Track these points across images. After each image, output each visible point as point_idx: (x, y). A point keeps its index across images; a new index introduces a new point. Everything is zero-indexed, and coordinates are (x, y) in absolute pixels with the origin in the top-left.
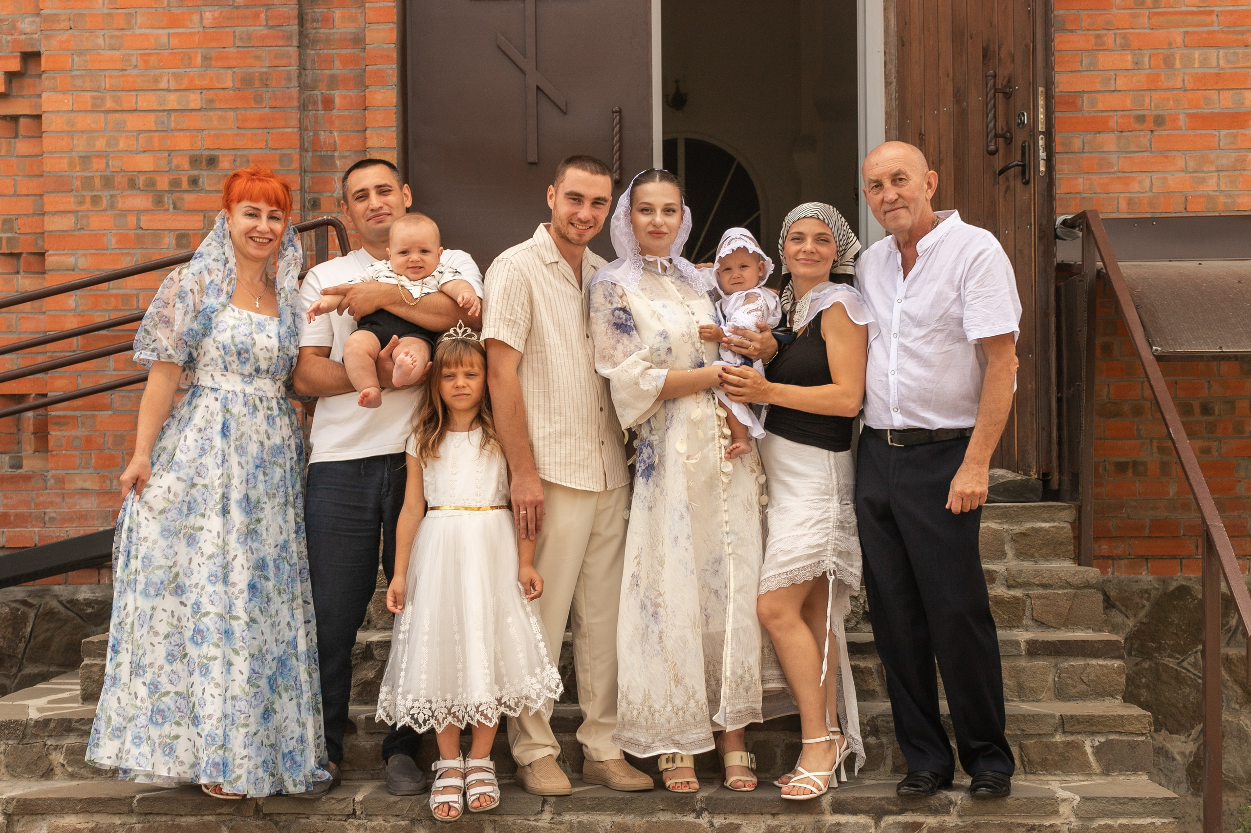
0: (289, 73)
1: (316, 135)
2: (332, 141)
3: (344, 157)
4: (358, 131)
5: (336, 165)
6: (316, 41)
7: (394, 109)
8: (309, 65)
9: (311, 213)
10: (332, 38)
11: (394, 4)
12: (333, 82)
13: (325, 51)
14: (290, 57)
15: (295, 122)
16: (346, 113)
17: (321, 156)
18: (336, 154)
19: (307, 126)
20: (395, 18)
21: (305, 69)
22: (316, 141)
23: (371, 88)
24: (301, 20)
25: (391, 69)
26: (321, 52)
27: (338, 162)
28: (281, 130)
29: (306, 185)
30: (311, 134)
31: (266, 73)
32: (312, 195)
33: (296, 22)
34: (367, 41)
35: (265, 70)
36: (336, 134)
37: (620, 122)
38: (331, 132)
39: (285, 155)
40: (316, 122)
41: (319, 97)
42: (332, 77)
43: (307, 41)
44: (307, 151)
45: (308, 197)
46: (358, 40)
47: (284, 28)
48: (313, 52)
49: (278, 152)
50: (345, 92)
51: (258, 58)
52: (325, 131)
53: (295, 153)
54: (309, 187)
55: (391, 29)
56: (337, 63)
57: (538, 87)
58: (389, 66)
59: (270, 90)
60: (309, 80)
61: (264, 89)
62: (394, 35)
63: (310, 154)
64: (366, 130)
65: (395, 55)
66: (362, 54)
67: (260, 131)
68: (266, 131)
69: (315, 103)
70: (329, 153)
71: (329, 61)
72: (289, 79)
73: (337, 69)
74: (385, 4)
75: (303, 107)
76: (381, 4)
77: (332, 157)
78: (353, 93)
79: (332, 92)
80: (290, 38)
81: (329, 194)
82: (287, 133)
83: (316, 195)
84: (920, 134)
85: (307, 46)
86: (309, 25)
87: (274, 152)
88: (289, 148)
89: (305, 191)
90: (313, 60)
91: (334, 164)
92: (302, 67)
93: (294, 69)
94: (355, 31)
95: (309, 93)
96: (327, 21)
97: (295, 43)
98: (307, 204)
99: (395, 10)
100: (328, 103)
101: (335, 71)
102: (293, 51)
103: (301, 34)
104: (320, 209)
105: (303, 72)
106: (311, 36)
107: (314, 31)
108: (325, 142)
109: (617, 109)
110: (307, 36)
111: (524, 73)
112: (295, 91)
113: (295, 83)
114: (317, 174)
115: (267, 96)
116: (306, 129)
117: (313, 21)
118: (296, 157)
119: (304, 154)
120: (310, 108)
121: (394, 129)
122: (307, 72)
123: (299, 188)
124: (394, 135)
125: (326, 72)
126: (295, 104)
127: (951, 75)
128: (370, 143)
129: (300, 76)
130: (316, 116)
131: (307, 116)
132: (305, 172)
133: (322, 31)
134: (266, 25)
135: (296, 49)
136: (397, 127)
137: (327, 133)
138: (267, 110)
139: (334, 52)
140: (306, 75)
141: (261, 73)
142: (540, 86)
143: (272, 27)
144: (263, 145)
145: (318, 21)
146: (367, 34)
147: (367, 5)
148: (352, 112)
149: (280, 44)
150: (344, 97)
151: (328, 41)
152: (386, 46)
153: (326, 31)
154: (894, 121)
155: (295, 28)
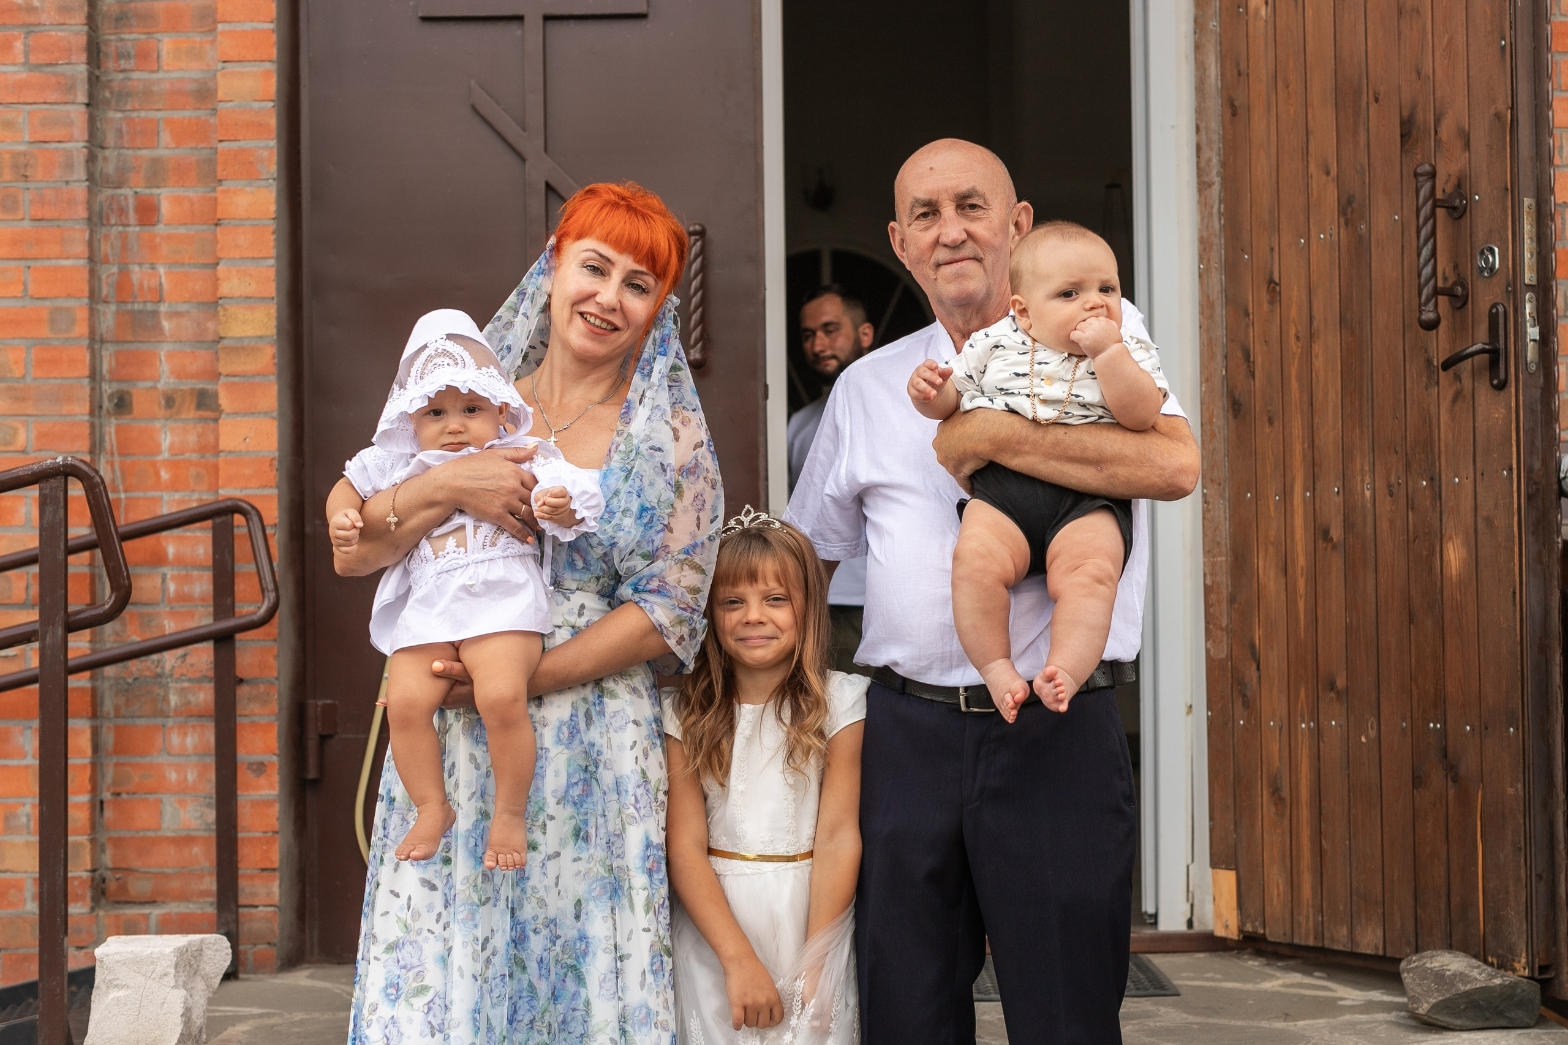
0: (69, 154)
1: (124, 274)
2: (154, 283)
3: (178, 314)
4: (205, 266)
5: (161, 329)
6: (124, 95)
7: (272, 225)
8: (110, 139)
9: (113, 421)
10: (155, 88)
11: (272, 26)
12: (157, 173)
13: (143, 114)
14: (71, 124)
15: (81, 249)
16: (182, 230)
17: (132, 312)
18: (163, 308)
19: (106, 256)
20: (274, 53)
21: (103, 148)
22: (123, 284)
23: (227, 185)
24: (94, 52)
25: (266, 148)
26: (135, 115)
27: (166, 324)
28: (53, 262)
29: (105, 367)
30: (115, 269)
31: (25, 154)
32: (115, 386)
33: (84, 57)
34: (221, 94)
35: (22, 148)
36: (162, 270)
37: (702, 252)
38: (153, 267)
39: (57, 310)
40: (124, 247)
41: (131, 201)
42: (156, 162)
43: (107, 94)
44: (106, 302)
45: (107, 389)
46: (205, 94)
47: (59, 69)
48: (119, 115)
49: (48, 303)
50: (180, 192)
51: (9, 125)
52: (140, 264)
53: (79, 306)
54: (110, 371)
55: (267, 73)
56: (165, 137)
57: (548, 186)
58: (262, 144)
59: (29, 185)
60: (110, 169)
61: (21, 185)
62: (272, 85)
63: (113, 307)
64: (218, 264)
65: (273, 122)
66: (213, 120)
67: (13, 264)
68: (23, 263)
69: (122, 212)
70: (150, 307)
71: (149, 133)
72: (69, 166)
73: (166, 148)
74: (255, 25)
75: (96, 219)
76: (248, 26)
77: (155, 313)
78: (194, 193)
79: (155, 191)
80: (71, 88)
81: (149, 384)
82: (64, 267)
83: (124, 386)
84: (1271, 281)
85: (107, 103)
86: (111, 64)
87: (39, 303)
88: (69, 296)
89: (102, 378)
90: (120, 131)
91: (158, 327)
92: (95, 143)
93: (78, 147)
94: (198, 75)
95: (110, 192)
96: (146, 57)
97: (82, 98)
98: (106, 404)
99: (274, 38)
100: (148, 212)
101: (161, 152)
102: (78, 113)
103: (94, 81)
104: (130, 412)
105: (100, 154)
106: (115, 85)
107: (121, 76)
108: (141, 286)
109: (698, 228)
110: (108, 85)
111: (523, 160)
112: (80, 189)
113: (80, 173)
114: (126, 346)
115: (27, 196)
116: (106, 261)
117: (121, 56)
118: (82, 314)
119: (101, 307)
120: (113, 221)
121: (272, 262)
122: (107, 152)
123: (87, 372)
124: (272, 273)
125: (145, 152)
126: (82, 212)
127: (1334, 171)
128: (224, 289)
129: (91, 159)
130: (124, 237)
131: (107, 236)
132: (103, 341)
133: (136, 75)
134: (26, 63)
135: (83, 108)
136: (278, 258)
137: (146, 268)
138: (27, 224)
139: (160, 115)
140: (105, 159)
141: (15, 155)
142: (552, 182)
143: (37, 67)
144: (18, 290)
145: (127, 56)
146: (221, 81)
147: (220, 27)
148: (193, 229)
149: (53, 97)
150: (177, 201)
151: (147, 94)
152: (256, 105)
153: (145, 75)
154: (1217, 255)
155: (81, 69)
